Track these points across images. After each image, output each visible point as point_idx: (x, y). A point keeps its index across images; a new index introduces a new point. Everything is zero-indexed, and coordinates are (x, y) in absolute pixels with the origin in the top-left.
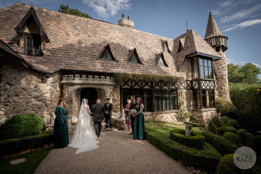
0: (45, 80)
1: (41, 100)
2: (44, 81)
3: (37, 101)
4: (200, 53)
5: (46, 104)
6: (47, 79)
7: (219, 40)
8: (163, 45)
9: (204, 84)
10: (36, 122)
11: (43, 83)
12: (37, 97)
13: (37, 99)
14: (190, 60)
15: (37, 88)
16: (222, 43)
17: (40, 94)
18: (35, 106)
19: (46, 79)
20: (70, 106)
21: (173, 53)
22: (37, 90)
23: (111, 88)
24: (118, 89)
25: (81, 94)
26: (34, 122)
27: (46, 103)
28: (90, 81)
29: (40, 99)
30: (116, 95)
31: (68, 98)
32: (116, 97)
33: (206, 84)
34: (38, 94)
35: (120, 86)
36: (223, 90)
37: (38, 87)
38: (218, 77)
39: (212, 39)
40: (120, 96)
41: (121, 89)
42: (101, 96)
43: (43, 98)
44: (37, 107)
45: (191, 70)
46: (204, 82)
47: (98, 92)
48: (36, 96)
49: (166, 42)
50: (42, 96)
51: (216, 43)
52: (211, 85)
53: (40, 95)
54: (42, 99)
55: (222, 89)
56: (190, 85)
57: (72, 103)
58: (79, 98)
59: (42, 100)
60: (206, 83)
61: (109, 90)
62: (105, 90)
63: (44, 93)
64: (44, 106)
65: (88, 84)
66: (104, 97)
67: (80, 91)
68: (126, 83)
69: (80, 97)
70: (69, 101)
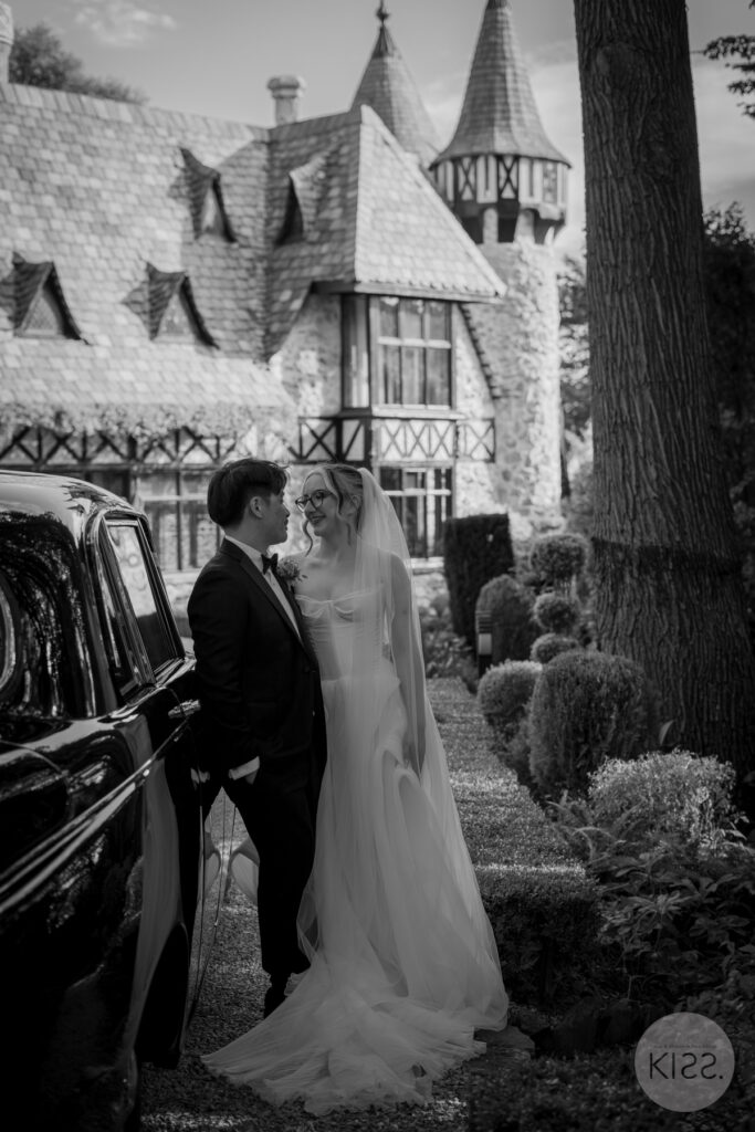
4: (377, 282)
7: (513, 176)
8: (192, 195)
9: (393, 437)
14: (336, 307)
16: (531, 194)
21: (253, 243)
33: (405, 438)
36: (522, 465)
38: (497, 392)
39: (481, 163)
45: (338, 360)
46: (393, 426)
49: (214, 175)
51: (500, 191)
52: (435, 441)
55: (516, 457)
56: (330, 440)
60: (410, 434)
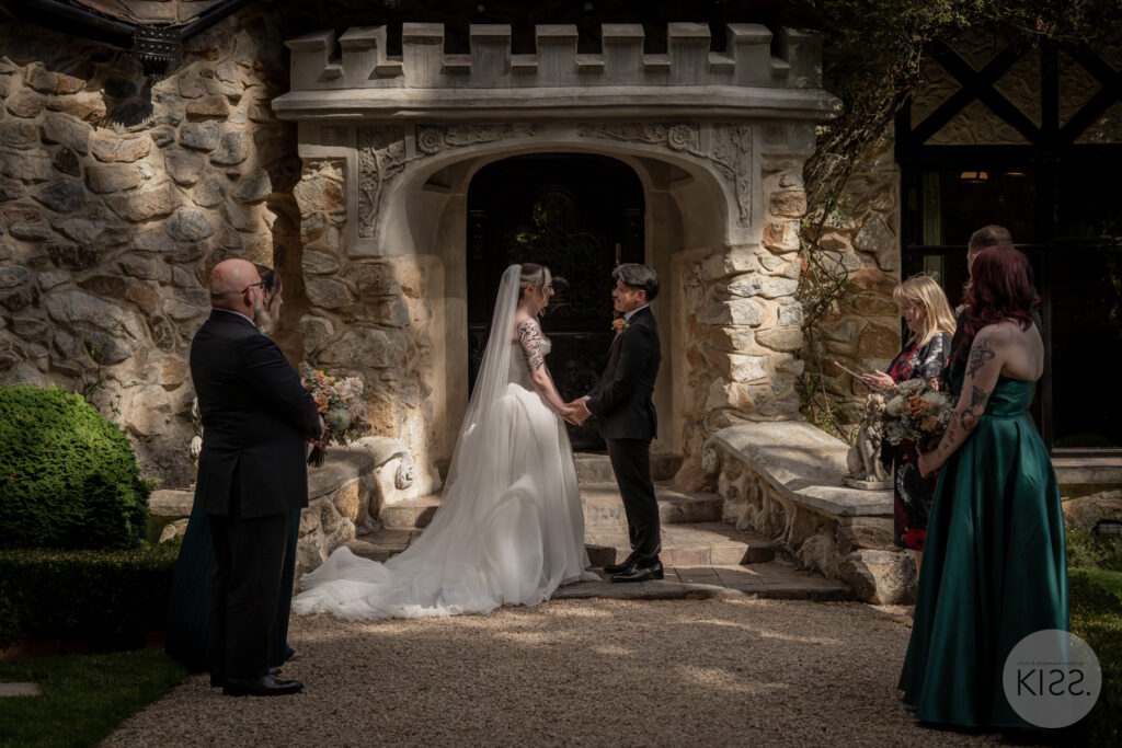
0: (136, 99)
1: (109, 280)
2: (128, 101)
3: (83, 286)
5: (158, 320)
6: (150, 84)
10: (87, 448)
11: (121, 128)
12: (82, 253)
13: (83, 277)
15: (77, 174)
17: (102, 224)
18: (73, 333)
19: (139, 81)
20: (366, 345)
22: (81, 194)
23: (782, 148)
24: (882, 162)
25: (471, 222)
26: (72, 451)
27: (158, 313)
28: (551, 82)
29: (102, 271)
30: (854, 233)
31: (344, 260)
32: (851, 251)
34: (89, 224)
35: (902, 119)
37: (84, 162)
40: (897, 241)
41: (913, 155)
42: (681, 249)
43: (128, 260)
44: (88, 346)
47: (649, 201)
48: (71, 249)
50: (118, 245)
53: (106, 240)
54: (125, 269)
57: (379, 316)
58: (449, 268)
59: (122, 283)
61: (766, 173)
62: (716, 174)
63: (133, 222)
64: (139, 335)
65: (539, 120)
66: (707, 257)
67: (463, 195)
68: (977, 88)
69: (458, 252)
70: (357, 297)
